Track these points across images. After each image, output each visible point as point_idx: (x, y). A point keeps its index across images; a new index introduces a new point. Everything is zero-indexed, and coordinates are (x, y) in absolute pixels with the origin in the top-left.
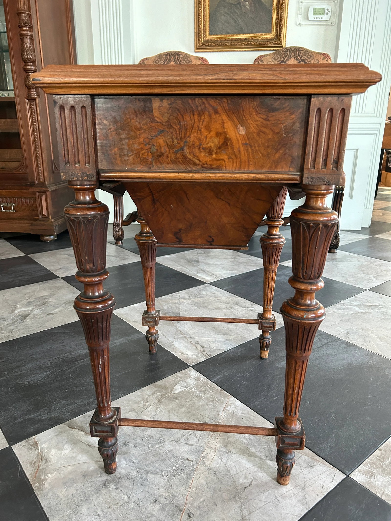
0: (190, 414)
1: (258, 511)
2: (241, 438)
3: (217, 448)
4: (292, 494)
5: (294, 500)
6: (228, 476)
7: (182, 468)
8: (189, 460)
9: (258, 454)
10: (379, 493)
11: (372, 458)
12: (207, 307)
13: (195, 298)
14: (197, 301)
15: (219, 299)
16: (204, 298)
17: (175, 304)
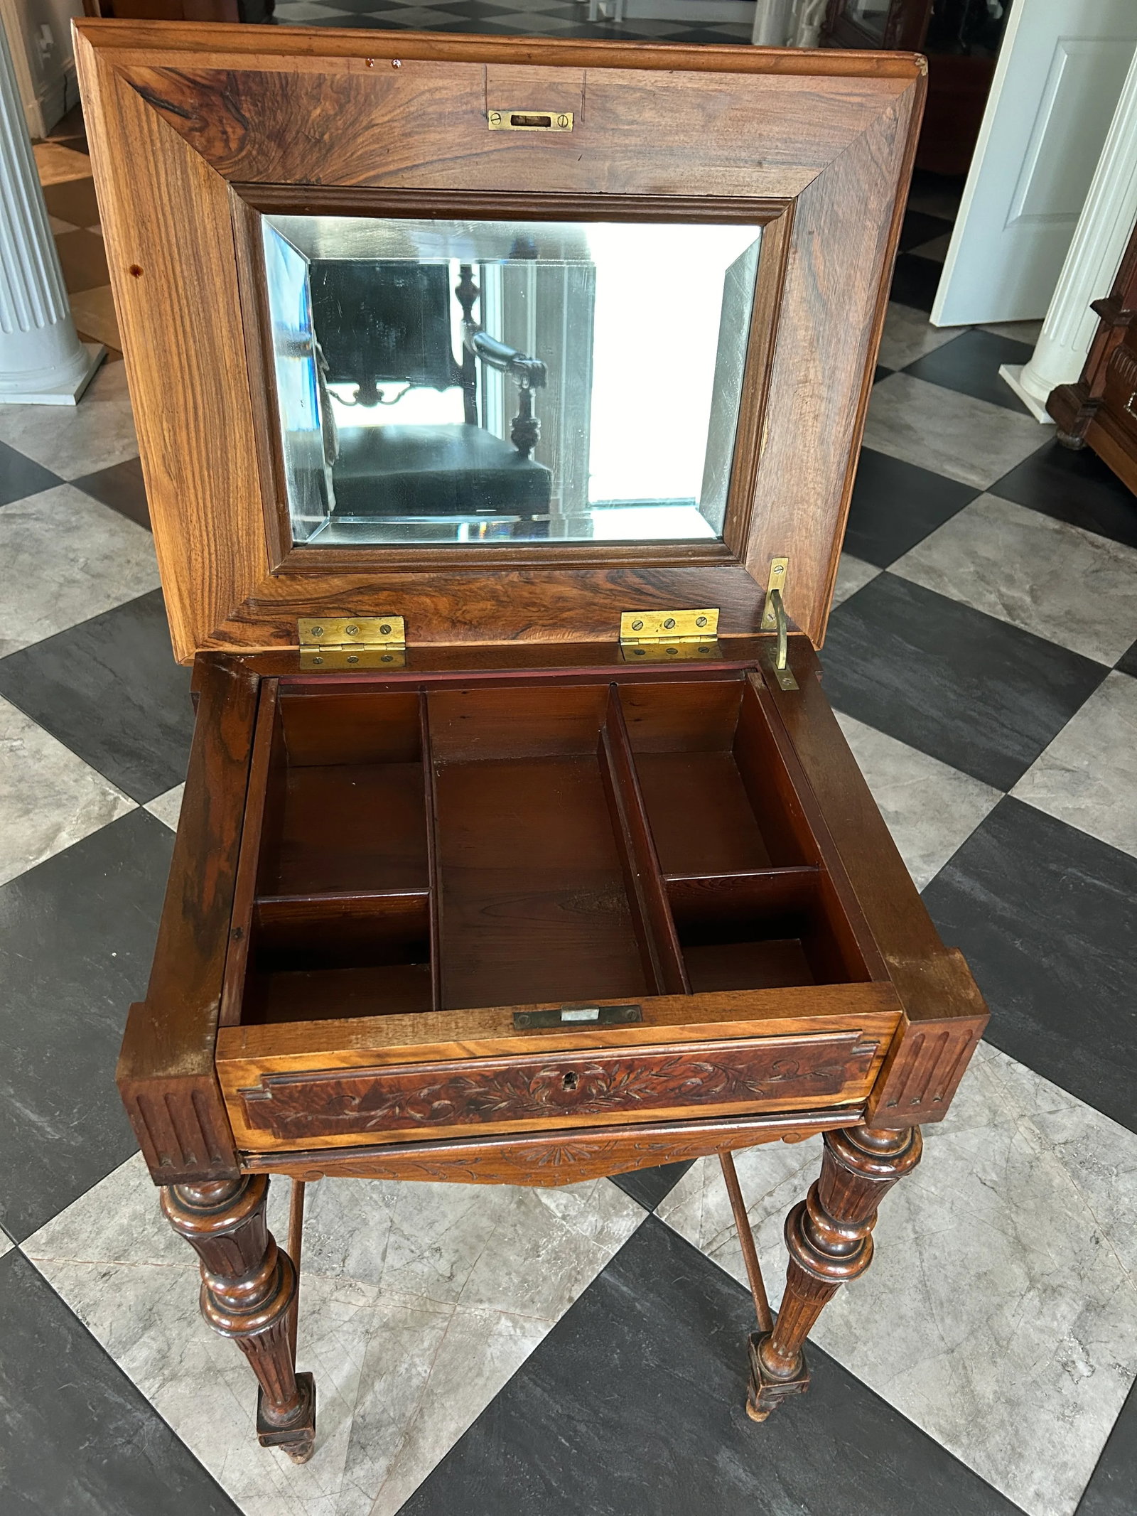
0: (474, 1240)
1: (233, 1399)
2: (412, 1358)
3: (377, 1309)
4: (269, 1469)
5: (256, 1471)
6: (309, 1338)
7: (325, 1250)
8: (344, 1261)
9: (369, 1398)
12: (1014, 1209)
13: (1066, 1164)
14: (1047, 1174)
15: (1104, 1242)
16: (1081, 1193)
17: (987, 1112)
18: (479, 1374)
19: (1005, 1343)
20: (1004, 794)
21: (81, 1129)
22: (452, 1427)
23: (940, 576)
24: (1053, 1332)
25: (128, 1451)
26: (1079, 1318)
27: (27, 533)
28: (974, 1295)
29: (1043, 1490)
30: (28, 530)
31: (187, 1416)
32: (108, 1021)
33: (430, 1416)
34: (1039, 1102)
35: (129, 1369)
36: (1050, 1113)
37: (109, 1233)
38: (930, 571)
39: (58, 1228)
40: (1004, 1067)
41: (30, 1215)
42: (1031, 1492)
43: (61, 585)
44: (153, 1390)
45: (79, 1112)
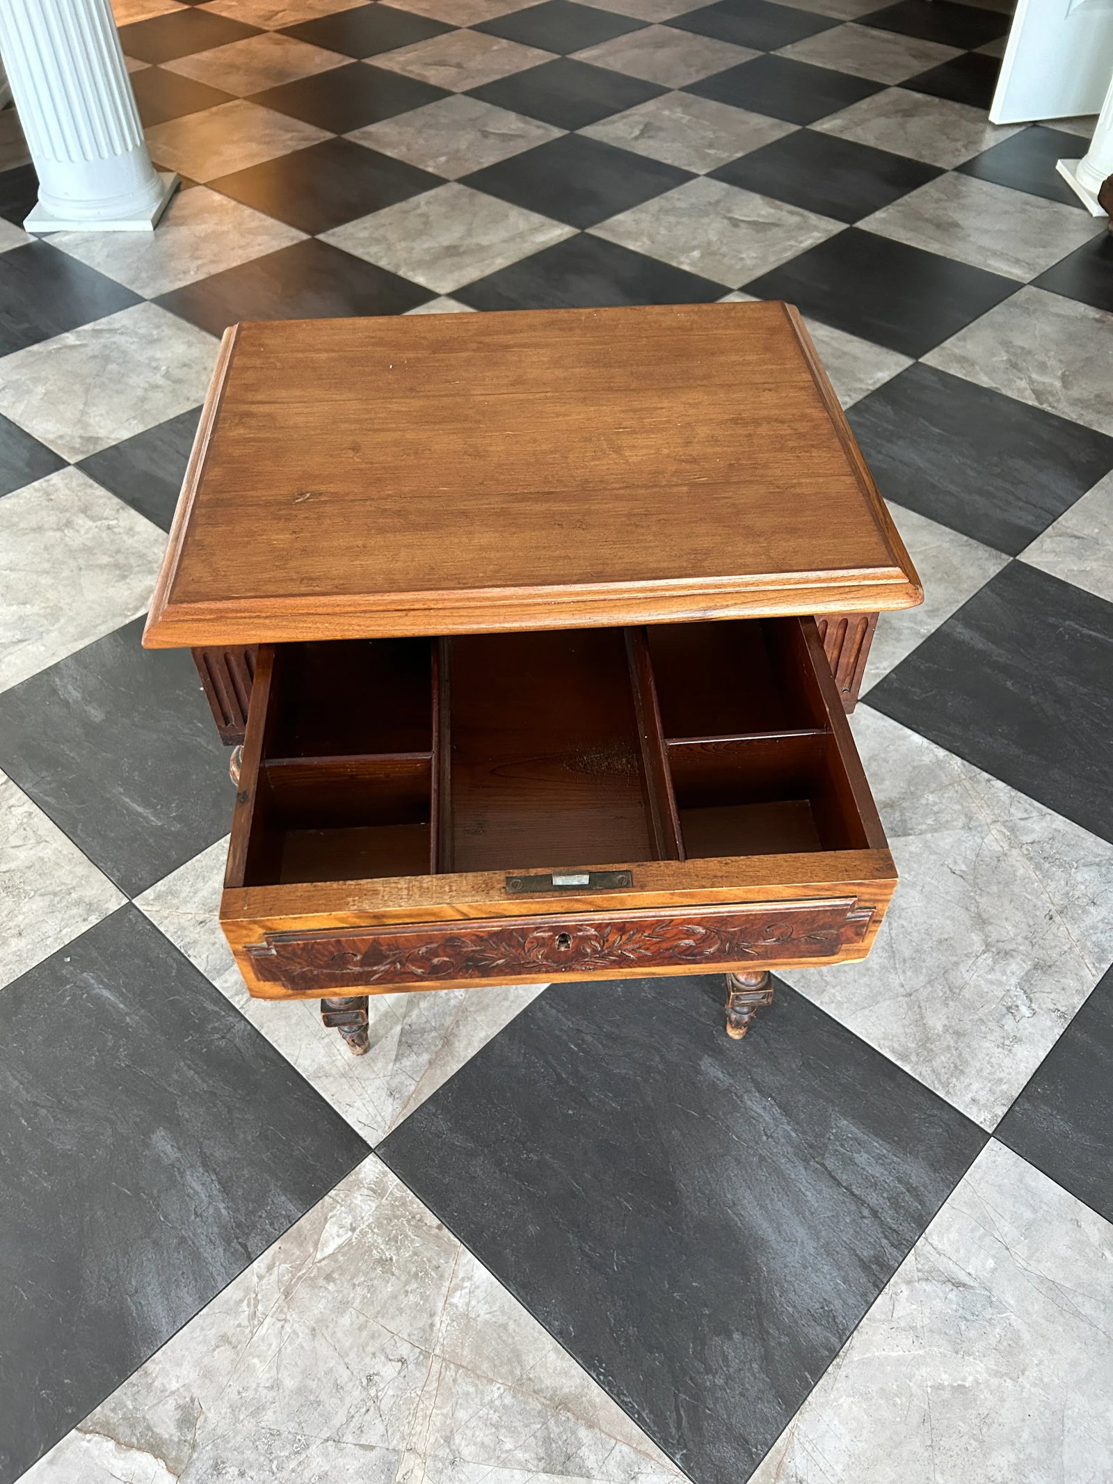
4: (334, 1058)
5: (324, 1059)
9: (415, 1013)
10: (336, 1195)
11: (417, 1206)
12: (979, 892)
13: (1031, 859)
14: (1012, 866)
15: (1057, 919)
16: (1041, 881)
17: (963, 817)
18: (506, 999)
19: (957, 991)
20: (1012, 559)
21: (179, 818)
22: (482, 1034)
23: (972, 365)
24: (1000, 984)
25: (223, 1043)
26: (1026, 974)
27: (114, 346)
28: (935, 955)
29: (977, 1097)
30: (115, 343)
31: (269, 1021)
32: (199, 739)
33: (464, 1026)
34: (1012, 810)
35: (222, 988)
36: (1021, 819)
37: (204, 893)
38: (962, 360)
39: (163, 889)
40: (984, 783)
41: (140, 879)
42: (968, 1098)
43: (146, 390)
44: (242, 1002)
45: (177, 806)
